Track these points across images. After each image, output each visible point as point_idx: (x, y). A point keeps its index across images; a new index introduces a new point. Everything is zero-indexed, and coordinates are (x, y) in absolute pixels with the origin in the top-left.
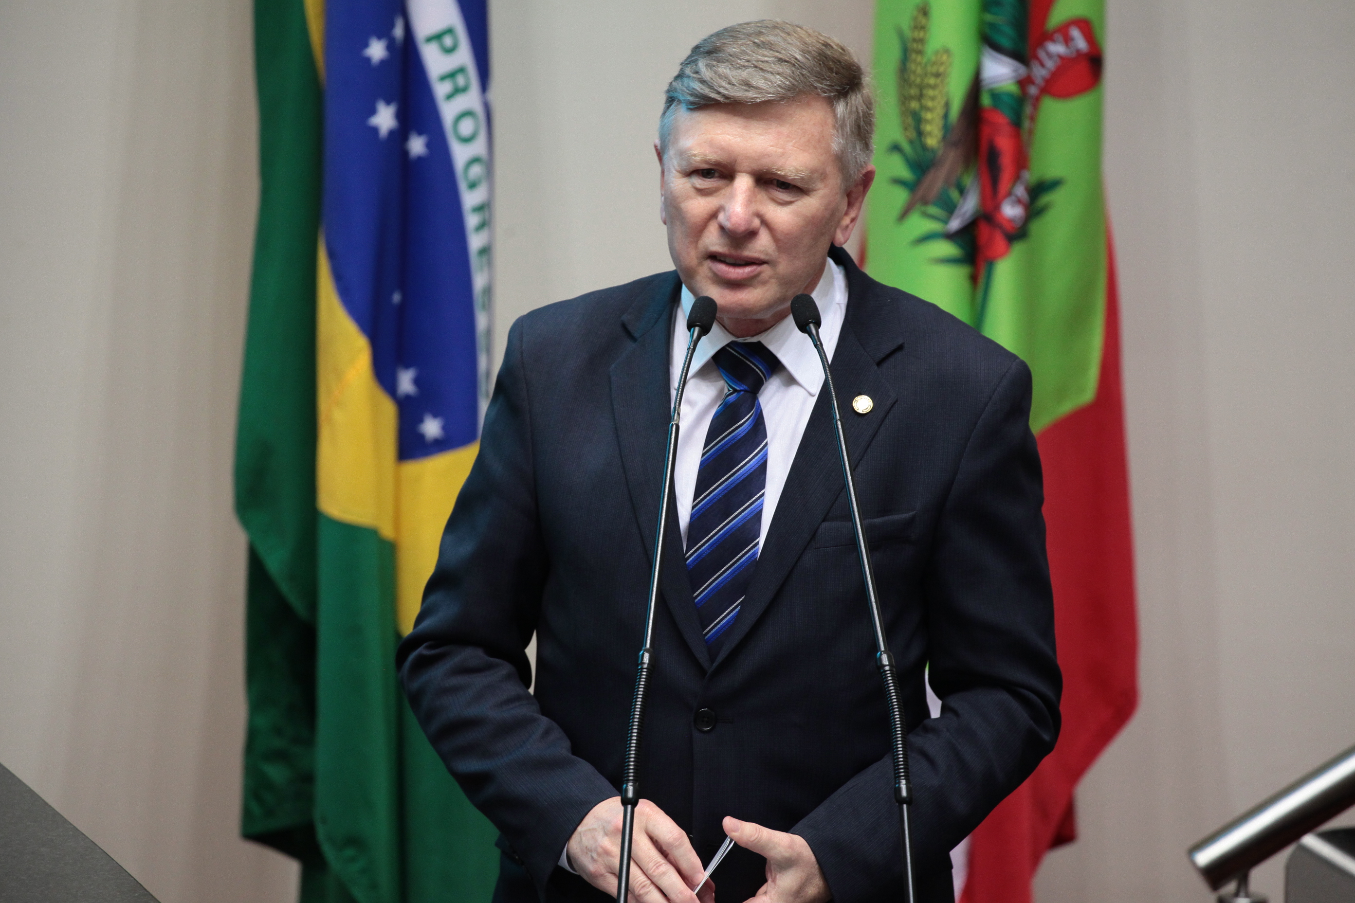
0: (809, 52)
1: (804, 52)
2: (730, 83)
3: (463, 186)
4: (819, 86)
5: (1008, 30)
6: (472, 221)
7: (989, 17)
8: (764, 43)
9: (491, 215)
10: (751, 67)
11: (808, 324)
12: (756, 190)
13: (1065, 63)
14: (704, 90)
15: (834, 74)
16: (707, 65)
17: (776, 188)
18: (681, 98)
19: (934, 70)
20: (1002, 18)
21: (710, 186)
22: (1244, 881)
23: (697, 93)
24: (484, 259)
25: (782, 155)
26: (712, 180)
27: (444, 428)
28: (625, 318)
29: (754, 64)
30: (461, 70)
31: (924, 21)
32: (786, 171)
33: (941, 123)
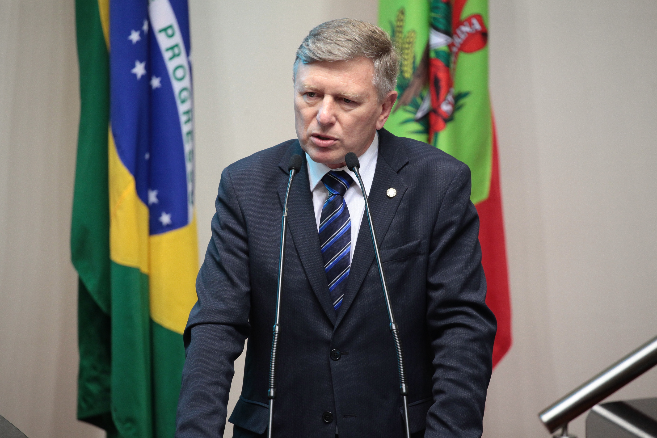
0: (363, 36)
1: (360, 36)
2: (323, 52)
3: (178, 102)
4: (366, 53)
5: (442, 21)
6: (183, 118)
7: (433, 15)
8: (341, 31)
9: (192, 116)
10: (333, 43)
11: (353, 167)
12: (334, 103)
13: (470, 36)
14: (310, 55)
15: (375, 46)
16: (313, 43)
17: (344, 102)
19: (408, 40)
20: (439, 15)
21: (313, 101)
22: (565, 428)
23: (308, 56)
24: (190, 137)
25: (347, 86)
26: (313, 98)
27: (172, 219)
30: (177, 46)
31: (402, 17)
32: (348, 94)
33: (412, 66)
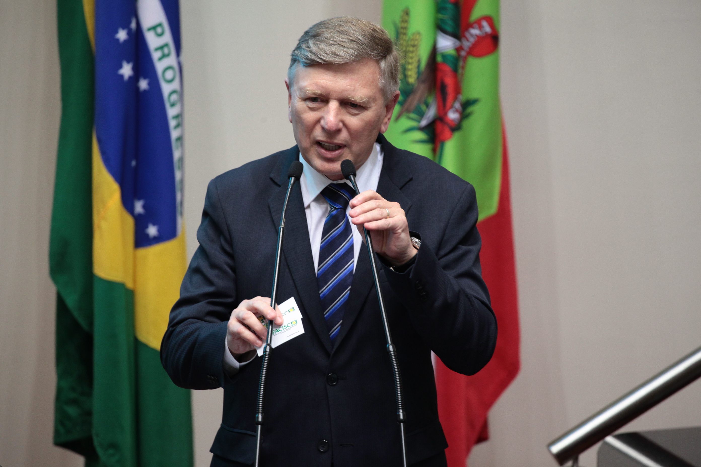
0: (366, 35)
1: (363, 35)
2: (326, 54)
3: (167, 105)
4: (372, 54)
5: (450, 22)
6: (172, 123)
7: (440, 16)
8: (343, 31)
9: (182, 120)
10: (336, 44)
11: (349, 175)
12: (340, 108)
13: (480, 39)
14: (312, 57)
15: (379, 47)
16: (314, 44)
17: (350, 107)
18: (300, 60)
19: (412, 43)
20: (447, 17)
21: (316, 106)
22: (576, 460)
23: (309, 58)
24: (179, 143)
25: (354, 90)
26: (317, 103)
27: (159, 231)
28: (272, 175)
29: (338, 43)
30: (166, 45)
31: (407, 18)
32: (356, 99)
33: (416, 70)
